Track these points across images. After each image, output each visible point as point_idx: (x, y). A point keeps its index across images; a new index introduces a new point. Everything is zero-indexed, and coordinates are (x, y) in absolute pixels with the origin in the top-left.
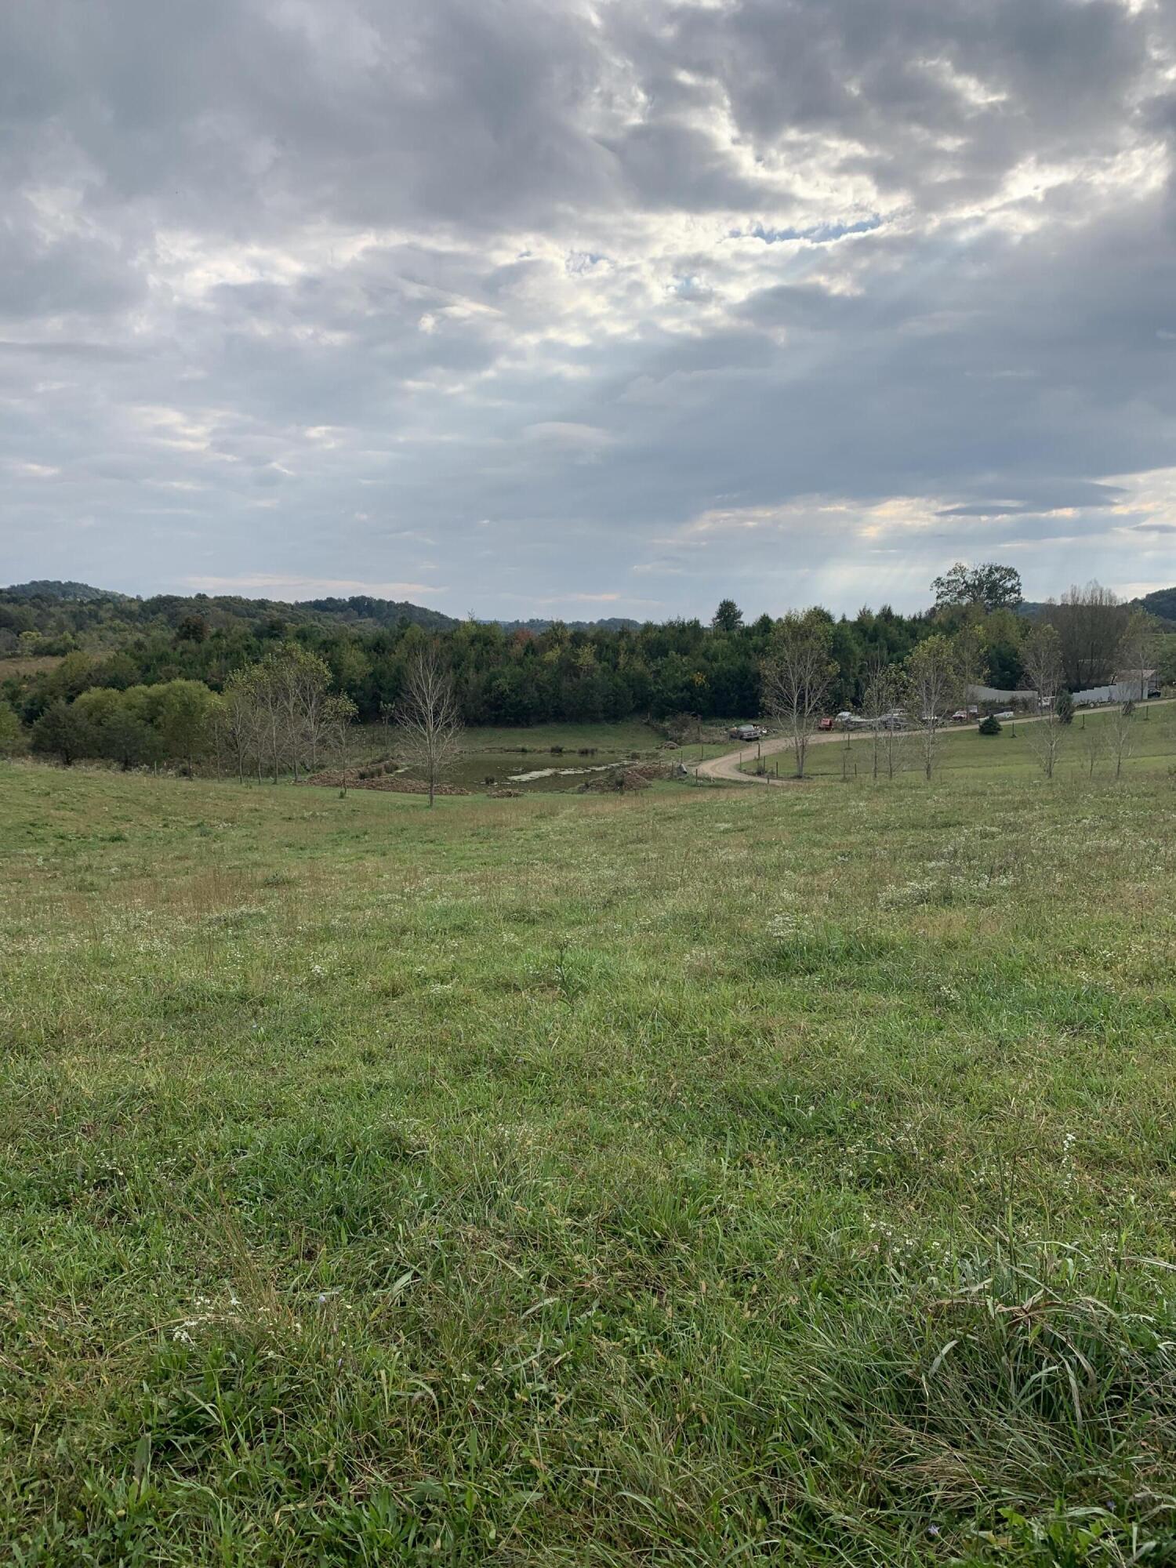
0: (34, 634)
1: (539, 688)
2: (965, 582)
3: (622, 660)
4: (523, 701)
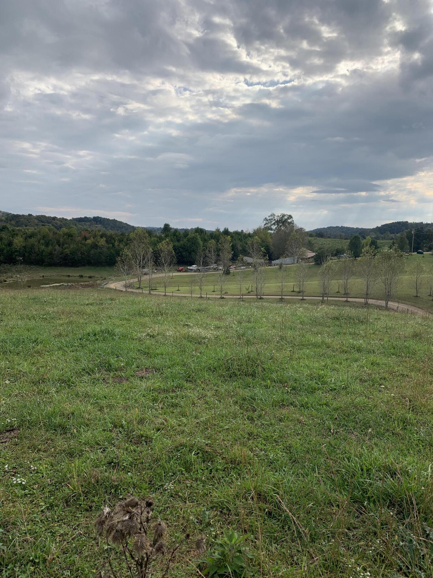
1: (82, 253)
2: (275, 220)
3: (116, 244)
4: (74, 258)
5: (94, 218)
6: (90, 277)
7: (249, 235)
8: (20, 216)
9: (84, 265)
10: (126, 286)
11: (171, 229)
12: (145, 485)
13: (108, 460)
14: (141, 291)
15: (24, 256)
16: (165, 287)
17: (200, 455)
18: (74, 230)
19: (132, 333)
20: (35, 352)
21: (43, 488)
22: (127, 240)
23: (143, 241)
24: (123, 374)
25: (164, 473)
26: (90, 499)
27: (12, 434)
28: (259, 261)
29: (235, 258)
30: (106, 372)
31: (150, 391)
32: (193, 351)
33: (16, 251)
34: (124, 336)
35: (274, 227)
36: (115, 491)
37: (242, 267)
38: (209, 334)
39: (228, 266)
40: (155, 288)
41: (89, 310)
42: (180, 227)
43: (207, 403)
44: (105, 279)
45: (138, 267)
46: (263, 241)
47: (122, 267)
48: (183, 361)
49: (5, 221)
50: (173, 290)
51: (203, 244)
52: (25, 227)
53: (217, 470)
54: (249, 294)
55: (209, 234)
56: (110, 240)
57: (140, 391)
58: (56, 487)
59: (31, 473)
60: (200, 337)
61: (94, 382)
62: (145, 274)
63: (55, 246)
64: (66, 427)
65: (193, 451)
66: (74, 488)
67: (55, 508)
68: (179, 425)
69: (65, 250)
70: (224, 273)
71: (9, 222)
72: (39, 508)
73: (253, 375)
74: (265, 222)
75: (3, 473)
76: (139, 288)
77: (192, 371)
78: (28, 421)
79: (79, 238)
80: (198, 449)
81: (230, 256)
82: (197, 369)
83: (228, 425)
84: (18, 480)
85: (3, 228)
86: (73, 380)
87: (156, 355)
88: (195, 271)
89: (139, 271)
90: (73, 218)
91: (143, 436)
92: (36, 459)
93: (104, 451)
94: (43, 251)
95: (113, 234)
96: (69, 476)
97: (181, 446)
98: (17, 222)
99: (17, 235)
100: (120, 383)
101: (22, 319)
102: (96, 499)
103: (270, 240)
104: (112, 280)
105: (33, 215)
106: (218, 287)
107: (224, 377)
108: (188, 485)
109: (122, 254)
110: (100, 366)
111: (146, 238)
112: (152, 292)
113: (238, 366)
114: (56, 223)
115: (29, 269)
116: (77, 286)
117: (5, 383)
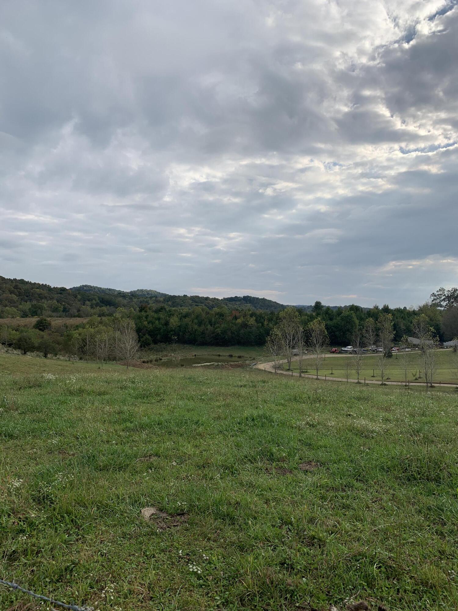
0: (121, 308)
1: (232, 333)
2: (445, 295)
3: (266, 323)
4: (225, 337)
5: (244, 297)
6: (240, 357)
7: (414, 313)
8: (176, 296)
9: (233, 345)
10: (275, 367)
11: (323, 306)
12: (323, 596)
13: (280, 560)
14: (291, 373)
15: (178, 335)
16: (317, 370)
17: (383, 569)
18: (225, 309)
19: (290, 420)
20: (197, 434)
21: (217, 581)
22: (277, 319)
23: (293, 320)
24: (286, 465)
25: (343, 584)
26: (265, 601)
27: (183, 518)
28: (428, 342)
29: (397, 339)
30: (268, 462)
31: (317, 487)
32: (361, 446)
33: (172, 331)
34: (283, 424)
35: (444, 304)
36: (291, 596)
37: (407, 350)
38: (377, 427)
39: (389, 347)
40: (306, 371)
41: (244, 391)
42: (332, 305)
43: (383, 508)
44: (254, 359)
45: (288, 347)
46: (431, 320)
47: (271, 348)
48: (350, 457)
49: (163, 302)
50: (325, 373)
51: (359, 323)
52: (180, 308)
53: (405, 591)
54: (417, 381)
55: (366, 312)
56: (259, 319)
57: (306, 486)
58: (229, 582)
59: (204, 563)
60: (368, 431)
61: (258, 471)
62: (295, 355)
63: (207, 325)
64: (234, 518)
65: (375, 563)
66: (249, 586)
67: (231, 605)
68: (355, 531)
69: (217, 330)
70: (385, 355)
71: (166, 303)
72: (215, 602)
73: (437, 480)
74: (433, 298)
75: (178, 558)
76: (289, 370)
77: (363, 470)
78: (197, 506)
79: (230, 317)
80: (380, 562)
81: (392, 336)
82: (368, 466)
83: (413, 537)
84: (194, 567)
85: (162, 309)
86: (236, 466)
87: (319, 447)
88: (351, 353)
89: (288, 351)
90: (224, 298)
91: (316, 538)
92: (207, 548)
93: (275, 548)
94: (196, 330)
95: (262, 313)
96: (242, 571)
97: (360, 555)
98: (173, 303)
99: (173, 315)
100: (284, 474)
101: (182, 398)
102: (271, 602)
103: (440, 318)
104: (261, 361)
105: (188, 295)
106: (378, 372)
107: (401, 480)
108: (373, 603)
109: (272, 334)
110: (262, 454)
111: (296, 317)
112: (303, 375)
113: (417, 468)
114: (208, 303)
115: (183, 348)
116: (227, 366)
117: (172, 465)
